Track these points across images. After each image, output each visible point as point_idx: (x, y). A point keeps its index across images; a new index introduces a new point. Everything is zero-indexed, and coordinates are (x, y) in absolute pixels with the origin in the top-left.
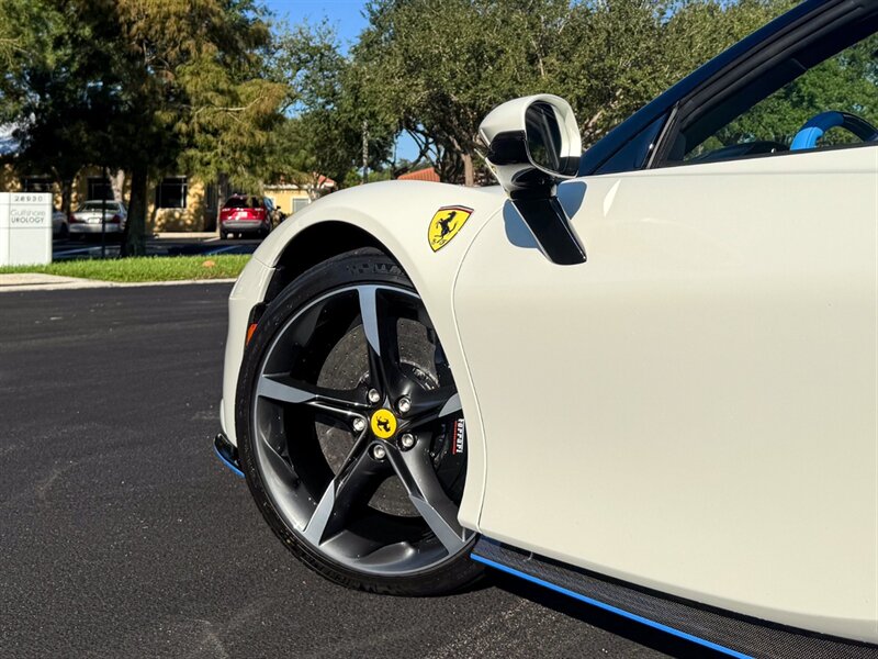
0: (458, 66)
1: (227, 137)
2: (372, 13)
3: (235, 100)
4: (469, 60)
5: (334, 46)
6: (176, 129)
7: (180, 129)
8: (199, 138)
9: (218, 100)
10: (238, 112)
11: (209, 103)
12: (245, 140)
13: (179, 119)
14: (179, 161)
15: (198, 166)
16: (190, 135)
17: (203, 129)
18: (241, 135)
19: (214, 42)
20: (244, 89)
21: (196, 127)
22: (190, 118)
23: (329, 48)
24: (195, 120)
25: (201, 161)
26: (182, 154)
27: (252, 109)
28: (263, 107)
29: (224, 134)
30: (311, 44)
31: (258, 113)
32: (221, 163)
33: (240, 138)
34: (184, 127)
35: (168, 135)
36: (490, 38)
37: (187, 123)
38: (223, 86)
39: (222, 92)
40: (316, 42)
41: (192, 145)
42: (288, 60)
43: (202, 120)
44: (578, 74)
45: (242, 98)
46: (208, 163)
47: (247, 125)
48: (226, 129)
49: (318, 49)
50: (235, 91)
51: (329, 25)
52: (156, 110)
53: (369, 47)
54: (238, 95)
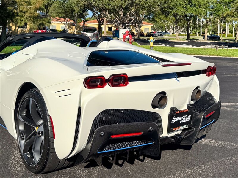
1: (27, 14)
6: (14, 11)
7: (15, 12)
8: (20, 14)
9: (25, 4)
10: (30, 7)
11: (22, 5)
12: (32, 15)
13: (14, 9)
14: (14, 20)
15: (19, 21)
16: (17, 13)
17: (21, 11)
18: (31, 13)
20: (32, 1)
21: (19, 11)
22: (18, 9)
24: (19, 9)
25: (20, 20)
26: (15, 18)
27: (34, 7)
28: (37, 6)
29: (26, 13)
31: (36, 8)
32: (26, 20)
33: (30, 14)
34: (16, 11)
35: (11, 13)
37: (17, 10)
39: (26, 2)
41: (18, 15)
43: (21, 9)
45: (32, 4)
46: (22, 20)
47: (32, 11)
48: (27, 12)
50: (30, 2)
52: (8, 6)
54: (30, 3)
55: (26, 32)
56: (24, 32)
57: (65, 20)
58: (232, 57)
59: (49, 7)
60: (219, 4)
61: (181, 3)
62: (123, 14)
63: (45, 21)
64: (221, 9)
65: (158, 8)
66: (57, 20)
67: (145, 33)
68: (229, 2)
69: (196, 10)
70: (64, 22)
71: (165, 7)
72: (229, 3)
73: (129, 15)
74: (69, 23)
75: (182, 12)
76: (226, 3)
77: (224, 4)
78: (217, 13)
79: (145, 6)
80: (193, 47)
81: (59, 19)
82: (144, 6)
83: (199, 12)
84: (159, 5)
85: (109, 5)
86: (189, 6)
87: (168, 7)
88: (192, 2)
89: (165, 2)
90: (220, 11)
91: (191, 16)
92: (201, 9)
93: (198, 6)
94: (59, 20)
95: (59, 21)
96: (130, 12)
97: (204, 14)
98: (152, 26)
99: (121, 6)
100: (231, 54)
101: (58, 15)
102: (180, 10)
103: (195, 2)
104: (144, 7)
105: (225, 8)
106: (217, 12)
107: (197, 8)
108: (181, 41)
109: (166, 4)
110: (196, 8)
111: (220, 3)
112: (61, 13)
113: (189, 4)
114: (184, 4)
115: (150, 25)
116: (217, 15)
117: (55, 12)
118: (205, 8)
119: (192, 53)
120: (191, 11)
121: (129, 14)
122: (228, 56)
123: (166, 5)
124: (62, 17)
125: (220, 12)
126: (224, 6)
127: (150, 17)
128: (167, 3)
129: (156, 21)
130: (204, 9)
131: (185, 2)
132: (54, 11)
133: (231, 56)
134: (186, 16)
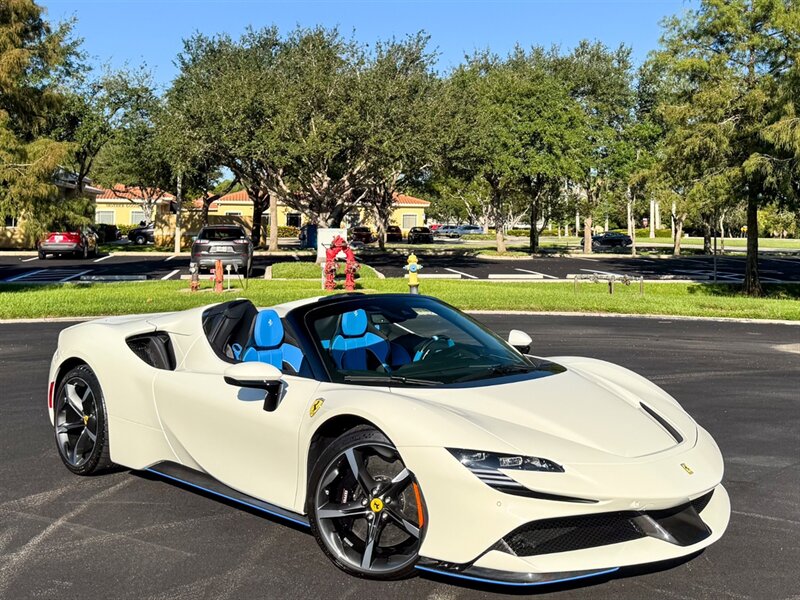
0: (237, 124)
1: (13, 190)
2: (183, 63)
3: (23, 157)
4: (245, 119)
5: (150, 88)
9: (8, 157)
10: (25, 167)
12: (30, 192)
18: (29, 187)
19: (7, 110)
20: (31, 148)
23: (147, 90)
27: (37, 165)
29: (12, 186)
30: (130, 86)
31: (42, 169)
32: (10, 210)
33: (24, 191)
36: (269, 98)
38: (13, 147)
39: (11, 151)
40: (133, 85)
42: (108, 100)
44: (334, 135)
45: (30, 155)
47: (32, 179)
48: (13, 182)
49: (134, 92)
50: (24, 150)
51: (147, 70)
53: (179, 92)
54: (26, 154)
55: (16, 239)
56: (9, 240)
57: (145, 194)
58: (647, 316)
59: (89, 158)
60: (622, 141)
61: (510, 142)
62: (329, 179)
63: (73, 210)
64: (629, 158)
65: (438, 161)
66: (118, 194)
67: (405, 231)
68: (650, 137)
69: (553, 163)
70: (140, 201)
71: (457, 158)
72: (654, 139)
73: (347, 183)
74: (159, 201)
75: (512, 169)
76: (643, 139)
77: (637, 143)
78: (617, 170)
79: (397, 155)
80: (545, 278)
81: (127, 192)
82: (392, 156)
83: (562, 168)
84: (438, 153)
85: (284, 153)
86: (532, 149)
87: (466, 156)
88: (542, 140)
89: (457, 142)
90: (626, 163)
91: (541, 182)
92: (570, 160)
93: (559, 152)
94: (124, 195)
95: (124, 198)
96: (351, 173)
97: (578, 173)
98: (425, 208)
99: (320, 156)
100: (644, 305)
101: (120, 177)
102: (506, 165)
103: (552, 140)
104: (392, 160)
105: (642, 154)
106: (618, 166)
107: (558, 158)
108: (512, 258)
109: (460, 148)
110: (553, 158)
111: (627, 140)
112: (130, 171)
113: (533, 144)
114: (518, 143)
115: (420, 205)
116: (617, 175)
117: (110, 169)
118: (580, 158)
119: (532, 305)
120: (539, 164)
121: (349, 179)
122: (638, 312)
123: (460, 153)
124: (134, 186)
125: (626, 166)
126: (637, 147)
127: (420, 179)
128: (464, 146)
129: (438, 193)
130: (579, 161)
131: (521, 140)
132: (109, 165)
133: (646, 310)
134: (527, 180)
